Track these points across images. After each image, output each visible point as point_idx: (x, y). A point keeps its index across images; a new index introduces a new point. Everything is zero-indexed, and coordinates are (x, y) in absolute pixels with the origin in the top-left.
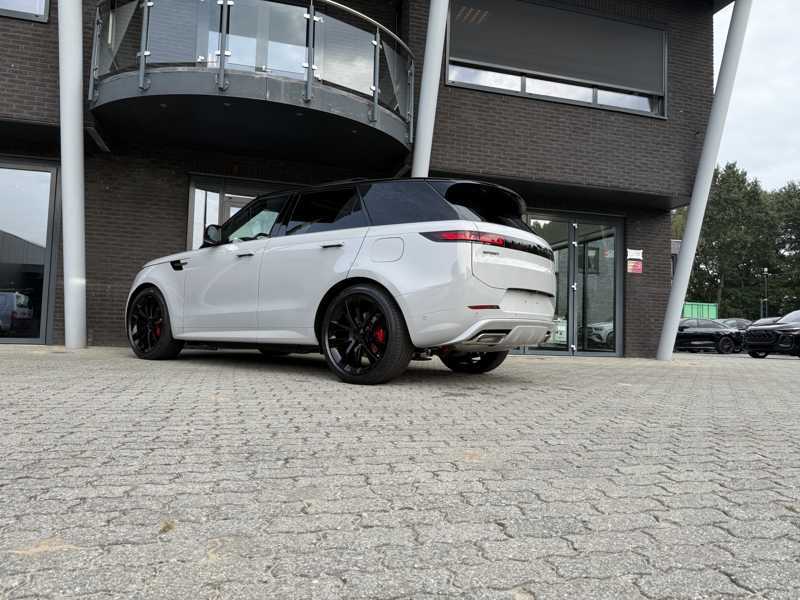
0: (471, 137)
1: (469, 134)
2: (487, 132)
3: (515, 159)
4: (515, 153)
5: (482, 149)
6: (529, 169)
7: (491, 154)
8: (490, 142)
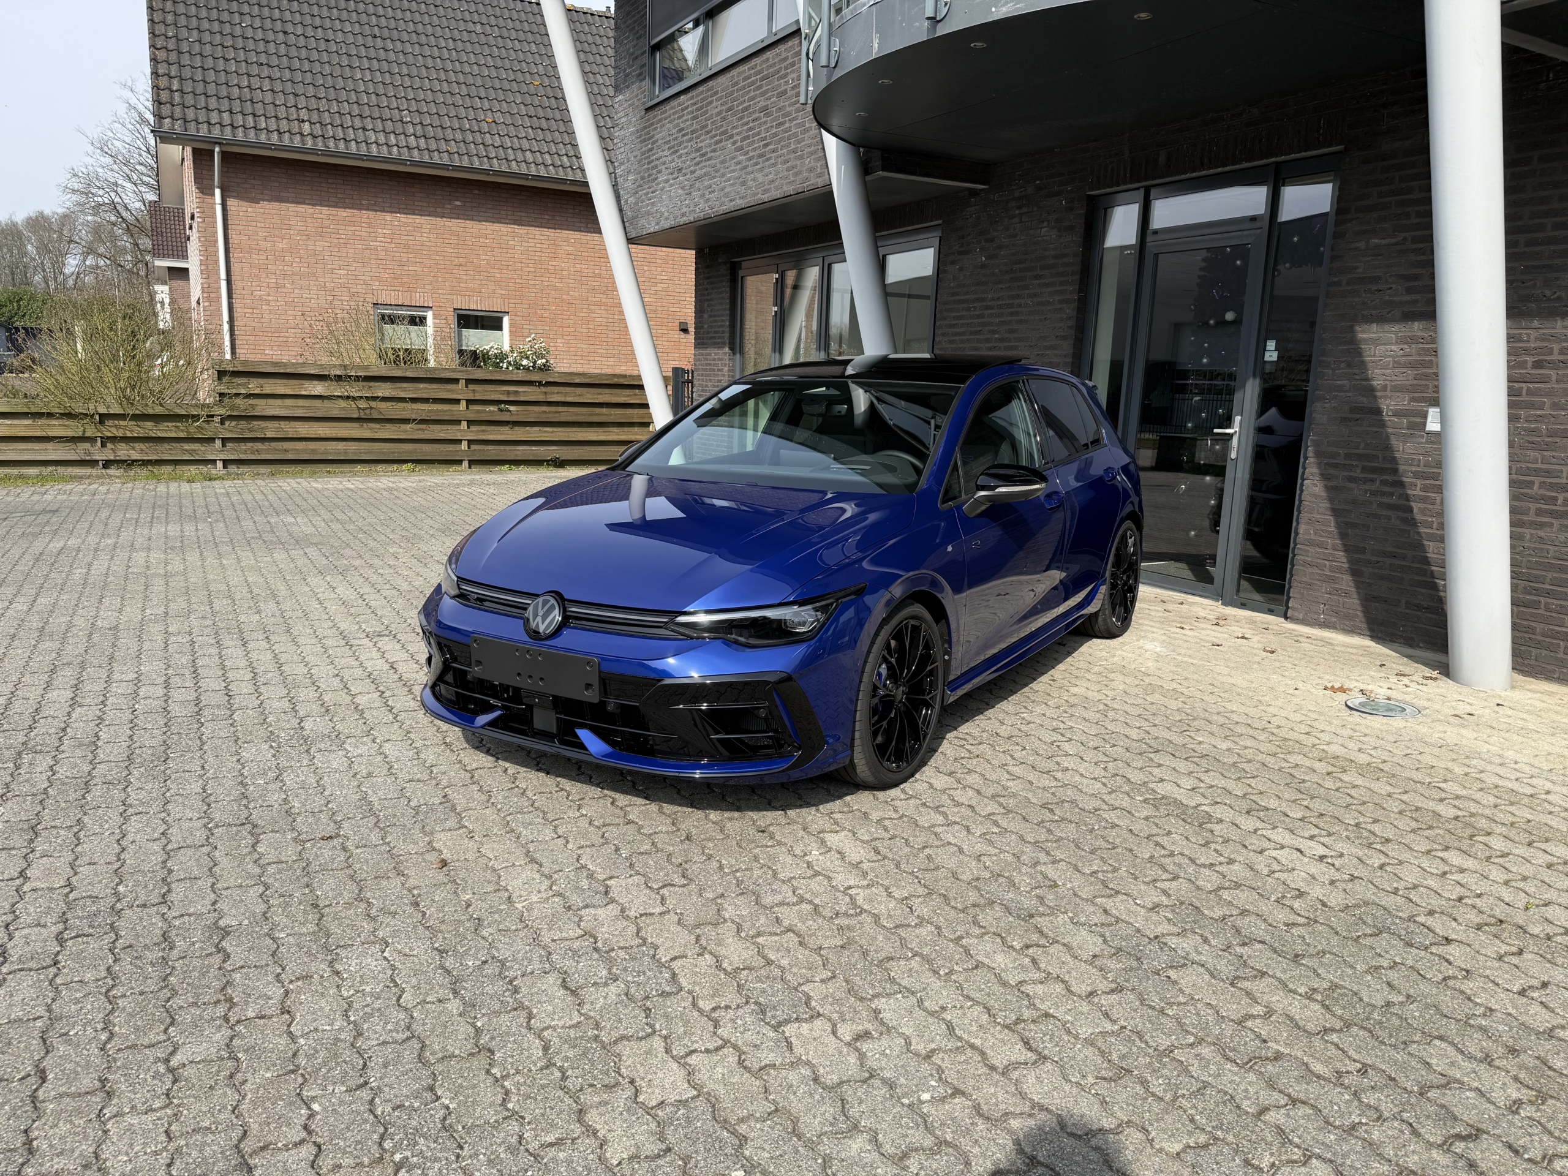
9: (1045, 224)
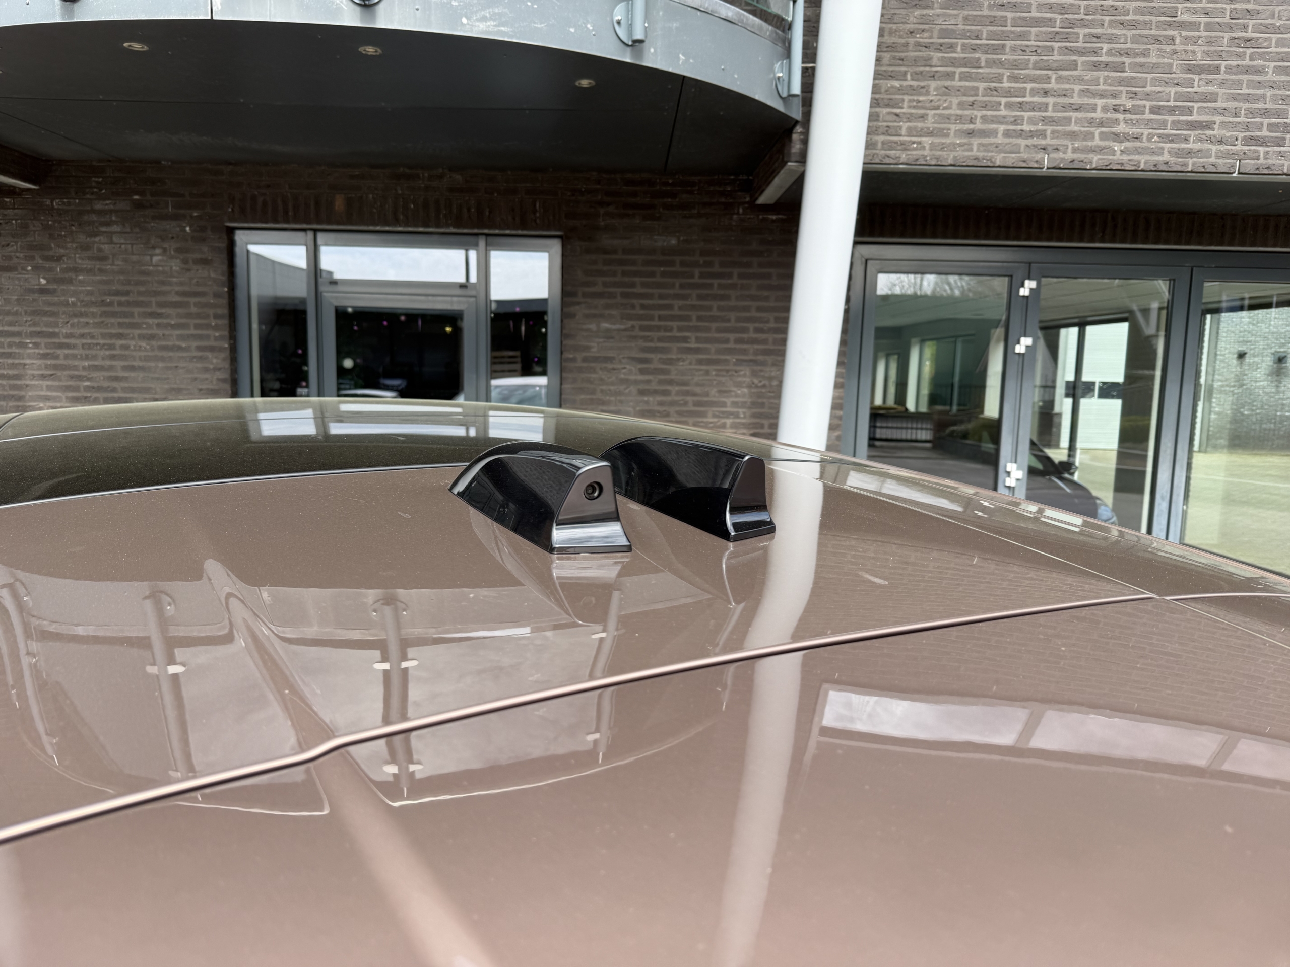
0: (1014, 49)
1: (1008, 38)
2: (1072, 24)
3: (1172, 110)
4: (1173, 90)
5: (1053, 85)
6: (1221, 142)
7: (1086, 100)
8: (1081, 60)
9: (158, 251)
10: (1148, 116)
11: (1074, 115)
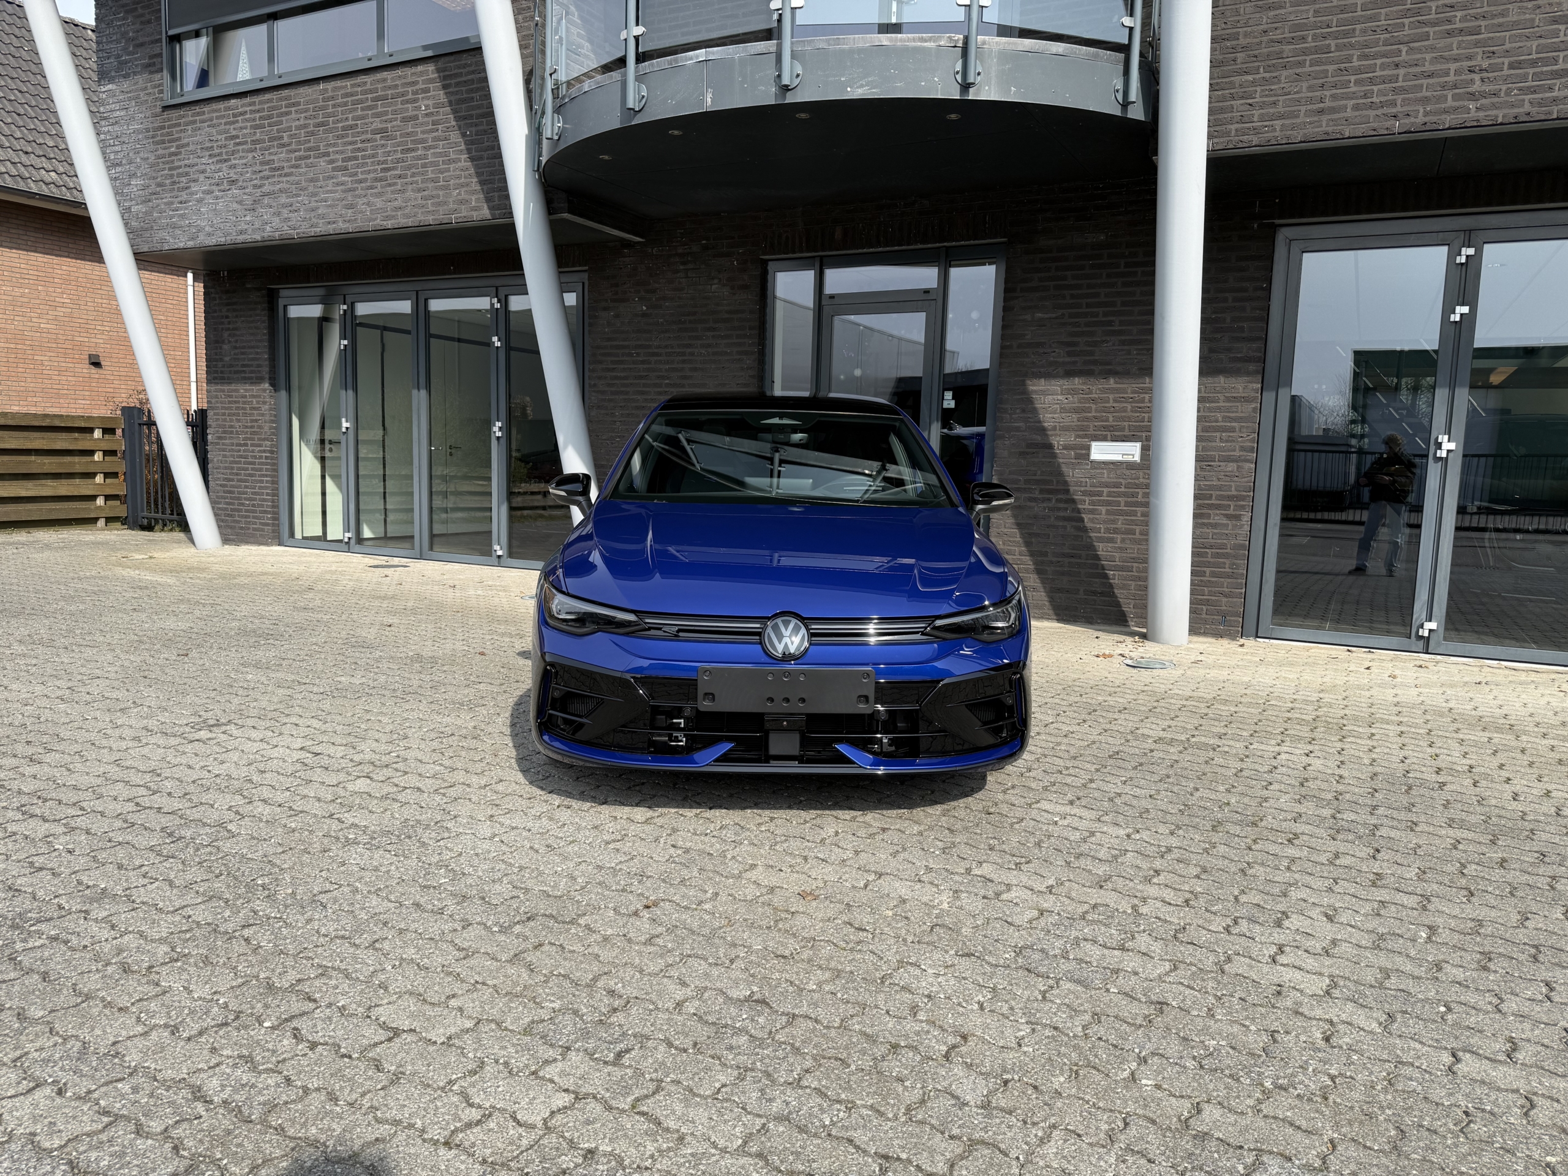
9: (716, 281)
10: (1506, 72)
11: (1425, 82)
